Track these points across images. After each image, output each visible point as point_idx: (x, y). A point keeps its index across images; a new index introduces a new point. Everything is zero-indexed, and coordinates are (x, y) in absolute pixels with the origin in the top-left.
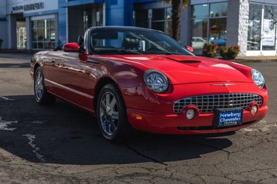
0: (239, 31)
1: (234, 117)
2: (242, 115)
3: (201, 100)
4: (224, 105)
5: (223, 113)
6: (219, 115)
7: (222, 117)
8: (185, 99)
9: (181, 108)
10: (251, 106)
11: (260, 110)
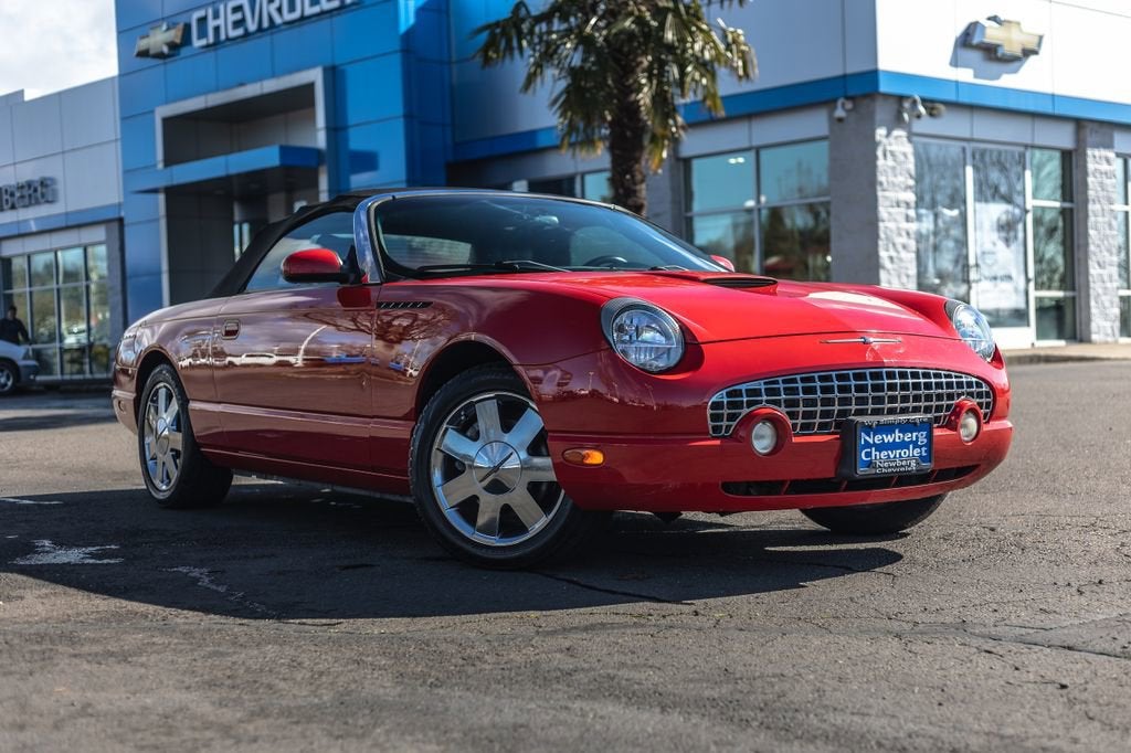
0: (883, 254)
1: (904, 445)
2: (930, 437)
3: (794, 391)
4: (870, 406)
5: (868, 429)
6: (855, 438)
7: (868, 445)
8: (743, 387)
9: (732, 417)
10: (957, 412)
11: (986, 428)
